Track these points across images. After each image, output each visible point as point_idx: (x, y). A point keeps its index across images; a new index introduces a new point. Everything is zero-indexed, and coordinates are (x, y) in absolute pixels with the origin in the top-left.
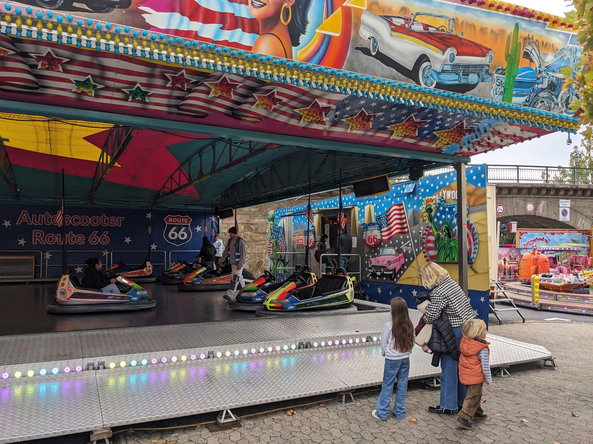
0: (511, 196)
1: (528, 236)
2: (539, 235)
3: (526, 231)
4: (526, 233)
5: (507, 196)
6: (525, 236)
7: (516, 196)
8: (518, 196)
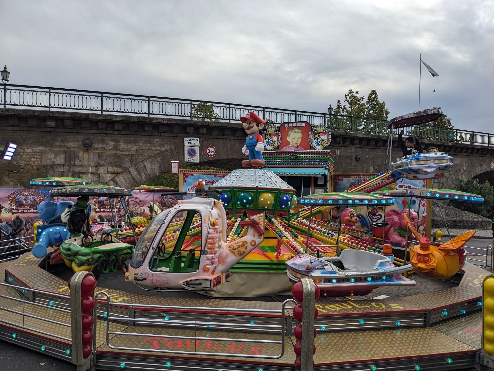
0: (224, 137)
1: (195, 179)
2: (207, 177)
3: (191, 173)
4: (192, 175)
5: (219, 137)
6: (190, 178)
7: (229, 138)
8: (232, 138)
